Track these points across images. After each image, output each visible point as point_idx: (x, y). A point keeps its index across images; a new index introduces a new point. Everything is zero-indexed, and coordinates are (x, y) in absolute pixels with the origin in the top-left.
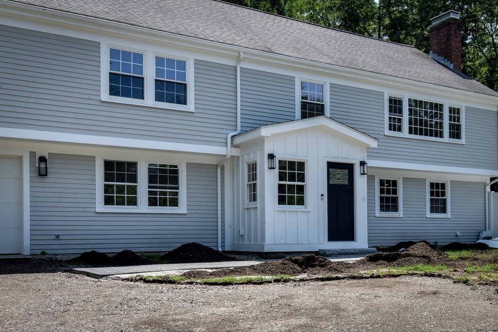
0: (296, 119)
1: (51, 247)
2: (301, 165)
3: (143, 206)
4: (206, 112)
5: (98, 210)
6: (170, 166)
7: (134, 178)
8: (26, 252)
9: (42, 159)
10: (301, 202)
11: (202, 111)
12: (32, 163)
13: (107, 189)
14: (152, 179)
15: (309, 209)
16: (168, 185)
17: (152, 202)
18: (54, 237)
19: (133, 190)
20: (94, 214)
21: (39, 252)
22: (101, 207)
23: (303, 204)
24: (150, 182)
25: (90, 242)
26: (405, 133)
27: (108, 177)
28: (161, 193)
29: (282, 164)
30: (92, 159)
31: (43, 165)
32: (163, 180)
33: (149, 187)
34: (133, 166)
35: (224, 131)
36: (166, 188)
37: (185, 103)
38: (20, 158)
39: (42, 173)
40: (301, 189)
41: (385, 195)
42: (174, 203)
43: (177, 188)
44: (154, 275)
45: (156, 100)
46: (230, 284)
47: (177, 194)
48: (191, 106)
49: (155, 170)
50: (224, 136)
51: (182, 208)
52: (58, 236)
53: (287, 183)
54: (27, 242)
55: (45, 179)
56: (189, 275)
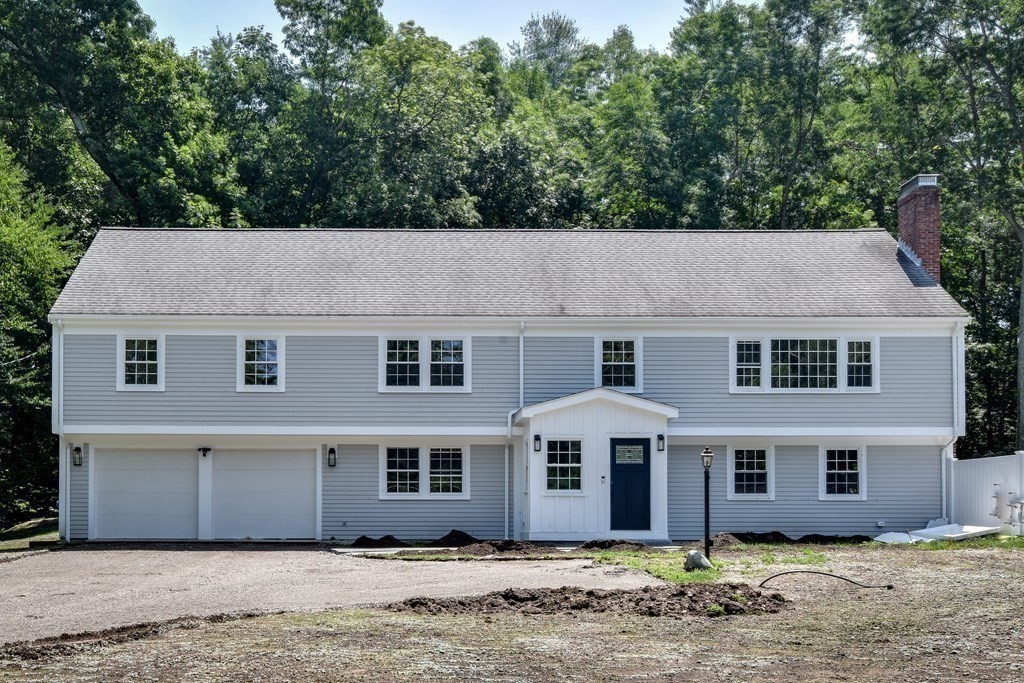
0: (596, 386)
1: (339, 533)
2: (577, 445)
3: (425, 492)
4: (485, 391)
5: (381, 498)
6: (443, 450)
7: (415, 464)
8: (319, 538)
9: (332, 451)
10: (577, 485)
11: (480, 390)
12: (324, 454)
13: (391, 476)
14: (434, 465)
15: (585, 494)
16: (451, 470)
17: (434, 489)
18: (341, 524)
19: (415, 476)
20: (377, 502)
21: (329, 537)
22: (384, 494)
23: (579, 488)
24: (431, 468)
25: (374, 528)
26: (766, 385)
27: (391, 465)
28: (444, 479)
29: (552, 445)
30: (376, 447)
31: (332, 456)
32: (446, 465)
33: (431, 473)
34: (414, 452)
35: (506, 410)
36: (449, 473)
37: (461, 384)
38: (315, 450)
39: (332, 465)
40: (577, 472)
41: (745, 471)
42: (458, 489)
43: (460, 473)
44: (376, 553)
45: (432, 385)
46: (421, 560)
47: (460, 479)
48: (467, 387)
49: (437, 455)
50: (504, 415)
51: (466, 494)
52: (345, 523)
53: (559, 465)
54: (319, 529)
55: (335, 469)
56: (400, 554)
